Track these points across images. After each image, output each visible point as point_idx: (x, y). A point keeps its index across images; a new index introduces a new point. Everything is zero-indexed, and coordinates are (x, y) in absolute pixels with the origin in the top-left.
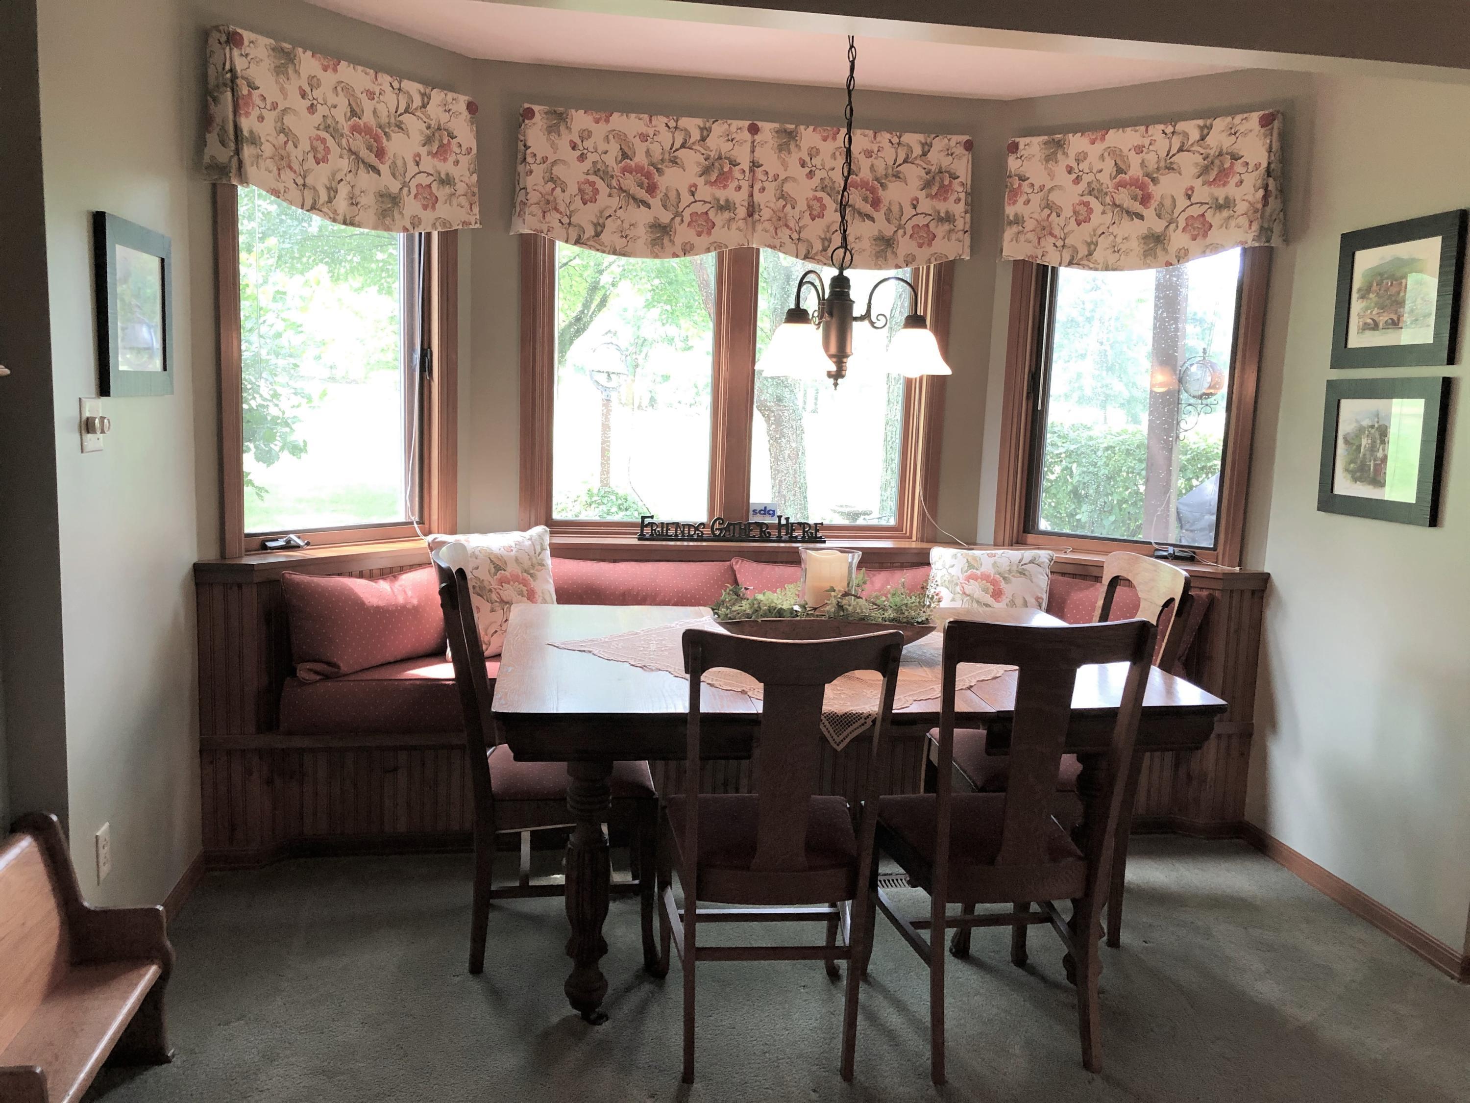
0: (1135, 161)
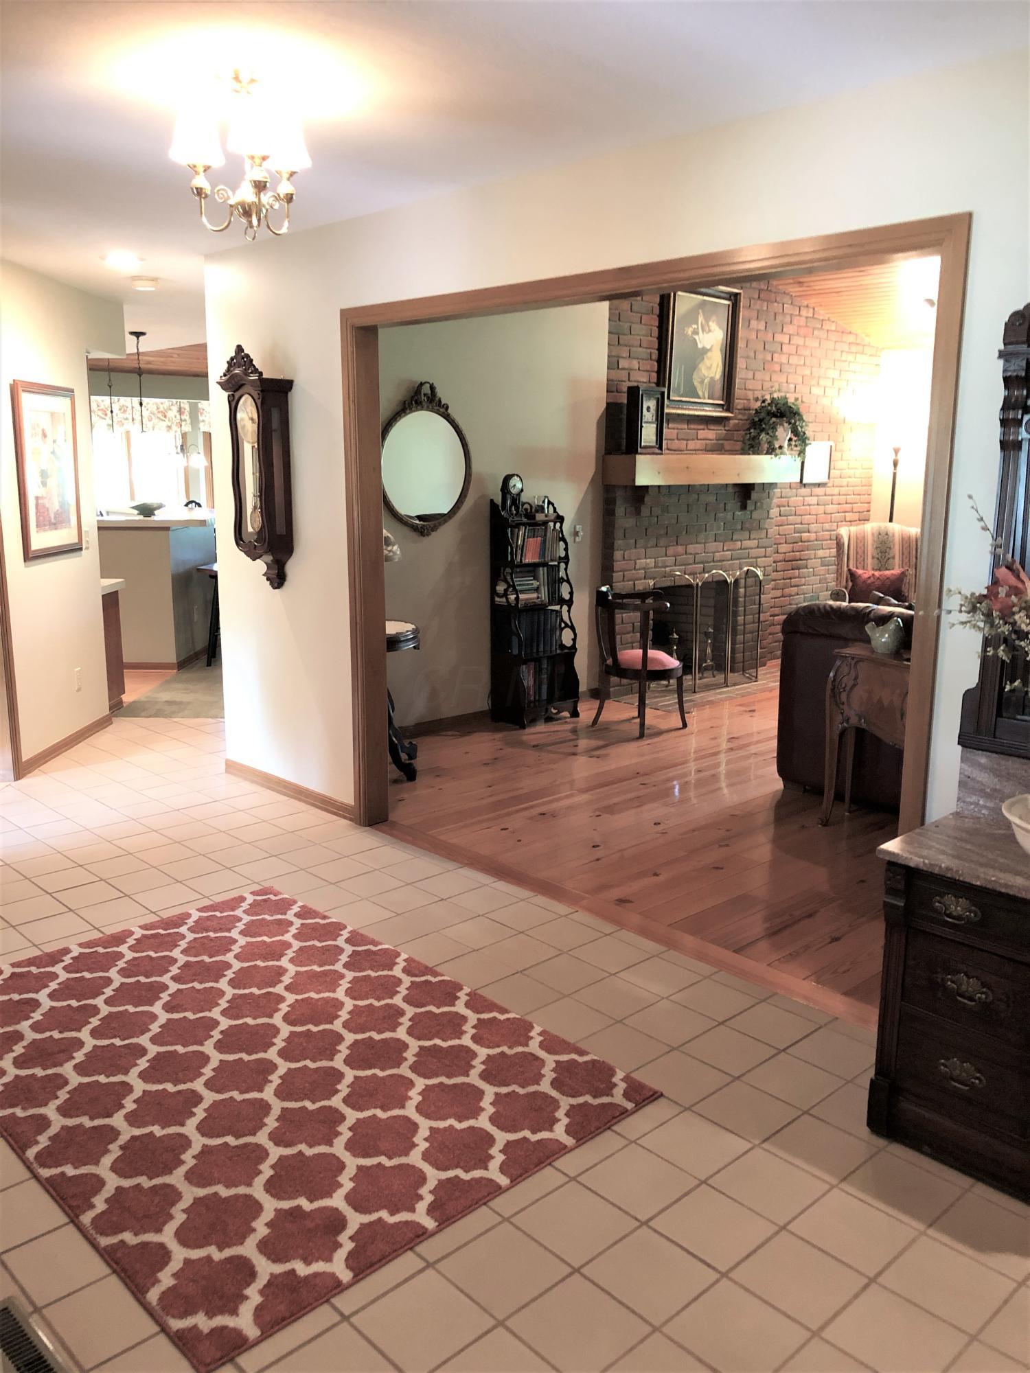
0: (161, 407)
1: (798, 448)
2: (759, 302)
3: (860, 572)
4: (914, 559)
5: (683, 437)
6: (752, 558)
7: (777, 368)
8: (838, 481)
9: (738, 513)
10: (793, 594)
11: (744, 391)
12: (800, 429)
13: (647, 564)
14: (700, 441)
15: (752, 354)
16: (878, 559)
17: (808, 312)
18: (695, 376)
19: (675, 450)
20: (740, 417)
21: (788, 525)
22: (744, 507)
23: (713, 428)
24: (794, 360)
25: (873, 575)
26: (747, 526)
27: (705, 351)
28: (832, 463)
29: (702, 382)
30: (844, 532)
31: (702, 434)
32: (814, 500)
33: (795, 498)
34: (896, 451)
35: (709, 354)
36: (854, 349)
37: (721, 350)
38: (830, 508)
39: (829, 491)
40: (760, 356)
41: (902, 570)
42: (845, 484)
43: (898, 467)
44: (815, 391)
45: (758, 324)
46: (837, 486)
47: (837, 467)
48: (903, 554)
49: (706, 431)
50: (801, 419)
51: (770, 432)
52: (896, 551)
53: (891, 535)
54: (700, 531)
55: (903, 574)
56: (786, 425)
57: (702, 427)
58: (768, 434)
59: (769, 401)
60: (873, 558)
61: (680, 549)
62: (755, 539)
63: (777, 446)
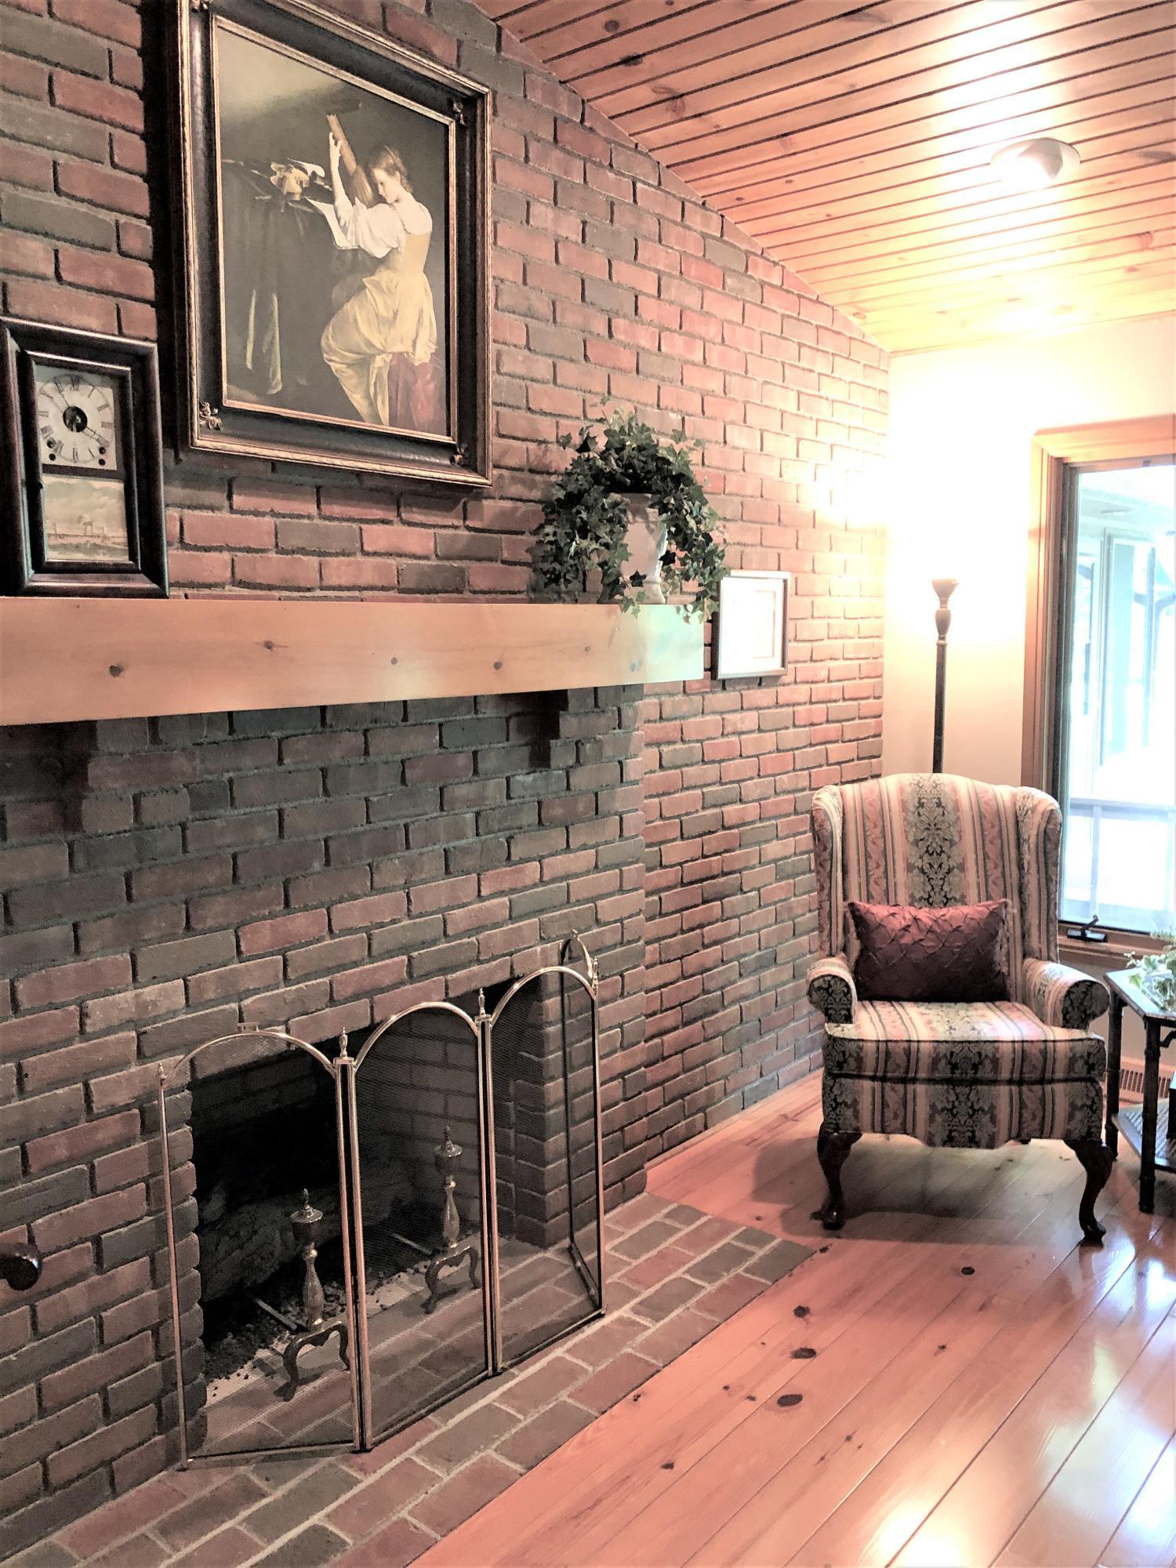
1: (692, 586)
2: (557, 154)
3: (879, 911)
4: (1014, 868)
5: (300, 543)
6: (579, 902)
7: (627, 360)
8: (806, 670)
9: (524, 780)
10: (709, 964)
11: (523, 413)
12: (692, 523)
13: (142, 1006)
14: (372, 560)
15: (544, 309)
16: (922, 871)
17: (706, 222)
18: (329, 339)
19: (270, 587)
20: (516, 490)
21: (684, 789)
22: (540, 759)
23: (418, 517)
24: (675, 345)
25: (916, 919)
26: (558, 811)
27: (363, 264)
28: (790, 625)
29: (363, 363)
30: (828, 800)
31: (377, 537)
32: (750, 720)
33: (699, 719)
34: (944, 591)
35: (383, 276)
36: (828, 344)
37: (427, 270)
38: (790, 737)
39: (786, 694)
40: (571, 317)
41: (992, 905)
42: (823, 674)
43: (949, 635)
44: (738, 437)
45: (556, 221)
46: (803, 682)
47: (801, 636)
48: (986, 856)
49: (398, 527)
50: (698, 496)
51: (603, 532)
52: (967, 849)
53: (950, 807)
54: (387, 851)
55: (995, 915)
56: (653, 512)
57: (378, 513)
58: (597, 538)
59: (601, 443)
60: (910, 868)
61: (301, 923)
62: (584, 847)
63: (626, 577)
